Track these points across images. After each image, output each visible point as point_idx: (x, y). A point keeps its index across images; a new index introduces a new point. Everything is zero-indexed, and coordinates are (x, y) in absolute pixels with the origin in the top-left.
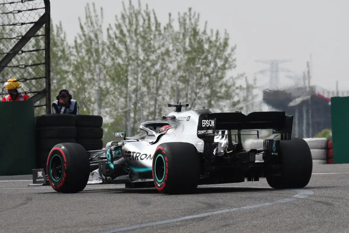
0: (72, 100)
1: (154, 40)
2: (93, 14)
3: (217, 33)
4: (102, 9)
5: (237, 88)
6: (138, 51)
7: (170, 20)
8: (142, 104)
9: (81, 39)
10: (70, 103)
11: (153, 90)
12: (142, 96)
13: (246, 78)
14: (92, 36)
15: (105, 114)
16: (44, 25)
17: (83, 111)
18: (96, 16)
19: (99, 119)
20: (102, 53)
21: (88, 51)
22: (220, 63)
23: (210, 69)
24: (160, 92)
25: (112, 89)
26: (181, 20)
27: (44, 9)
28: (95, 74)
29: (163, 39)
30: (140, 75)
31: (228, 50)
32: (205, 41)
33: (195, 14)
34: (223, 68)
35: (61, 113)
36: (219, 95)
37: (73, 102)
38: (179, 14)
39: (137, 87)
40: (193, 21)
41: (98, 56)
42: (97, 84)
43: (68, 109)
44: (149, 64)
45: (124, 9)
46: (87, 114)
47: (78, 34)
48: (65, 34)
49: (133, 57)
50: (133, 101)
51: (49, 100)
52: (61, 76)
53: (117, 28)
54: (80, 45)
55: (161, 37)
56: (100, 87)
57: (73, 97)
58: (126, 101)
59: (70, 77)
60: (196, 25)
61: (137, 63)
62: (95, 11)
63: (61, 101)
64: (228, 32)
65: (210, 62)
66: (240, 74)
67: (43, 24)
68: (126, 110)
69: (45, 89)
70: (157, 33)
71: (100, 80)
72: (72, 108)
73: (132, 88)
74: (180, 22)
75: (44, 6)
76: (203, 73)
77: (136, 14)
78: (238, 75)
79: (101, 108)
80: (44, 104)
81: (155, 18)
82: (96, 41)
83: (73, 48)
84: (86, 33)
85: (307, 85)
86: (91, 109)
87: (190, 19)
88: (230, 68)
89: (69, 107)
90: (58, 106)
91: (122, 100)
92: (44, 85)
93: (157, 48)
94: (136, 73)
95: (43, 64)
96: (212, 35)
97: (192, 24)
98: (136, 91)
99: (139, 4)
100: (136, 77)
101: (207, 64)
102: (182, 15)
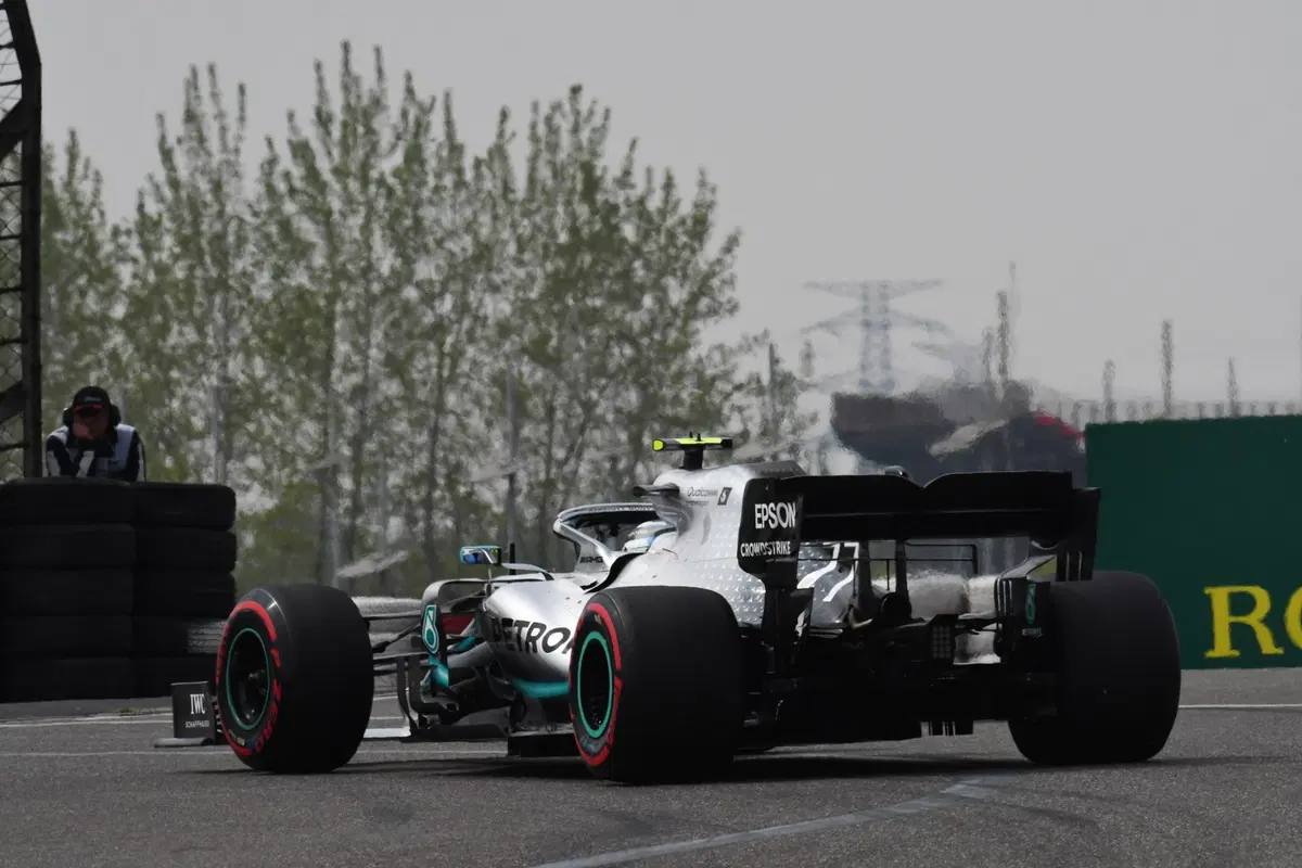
0: (121, 426)
1: (433, 204)
2: (207, 108)
3: (669, 185)
4: (242, 90)
5: (739, 387)
6: (368, 246)
7: (501, 134)
8: (382, 445)
9: (161, 200)
10: (114, 436)
12: (386, 412)
13: (772, 349)
14: (204, 186)
15: (245, 481)
16: (19, 148)
17: (160, 468)
18: (220, 115)
19: (222, 498)
20: (238, 255)
21: (188, 244)
22: (677, 294)
23: (636, 320)
24: (451, 400)
25: (270, 386)
26: (541, 131)
27: (19, 87)
28: (210, 329)
29: (469, 202)
30: (377, 335)
31: (712, 248)
32: (623, 210)
33: (591, 113)
34: (691, 311)
35: (79, 475)
36: (669, 411)
37: (127, 432)
38: (535, 107)
39: (365, 379)
40: (585, 135)
41: (222, 260)
42: (215, 365)
43: (106, 460)
44: (411, 294)
46: (176, 480)
47: (151, 178)
48: (98, 179)
49: (352, 268)
50: (349, 432)
51: (35, 424)
52: (82, 336)
53: (295, 156)
54: (157, 223)
55: (463, 195)
56: (225, 379)
57: (122, 415)
58: (326, 433)
59: (117, 339)
60: (594, 154)
61: (367, 290)
62: (215, 95)
63: (82, 430)
64: (711, 179)
65: (642, 289)
66: (751, 336)
67: (16, 143)
68: (322, 464)
69: (19, 385)
70: (448, 180)
71: (228, 351)
72: (121, 454)
73: (343, 383)
74: (534, 138)
75: (17, 74)
76: (612, 330)
77: (365, 112)
78: (745, 338)
79: (228, 458)
80: (14, 442)
81: (449, 124)
82: (215, 208)
83: (128, 233)
84: (183, 174)
85: (996, 378)
86: (191, 459)
87: (575, 129)
88: (713, 312)
89: (110, 454)
90: (67, 449)
91: (310, 427)
92: (17, 371)
94: (363, 329)
95: (15, 289)
96: (650, 191)
97: (579, 148)
98: (360, 392)
99: (380, 72)
100: (362, 341)
101: (629, 295)
102: (544, 110)
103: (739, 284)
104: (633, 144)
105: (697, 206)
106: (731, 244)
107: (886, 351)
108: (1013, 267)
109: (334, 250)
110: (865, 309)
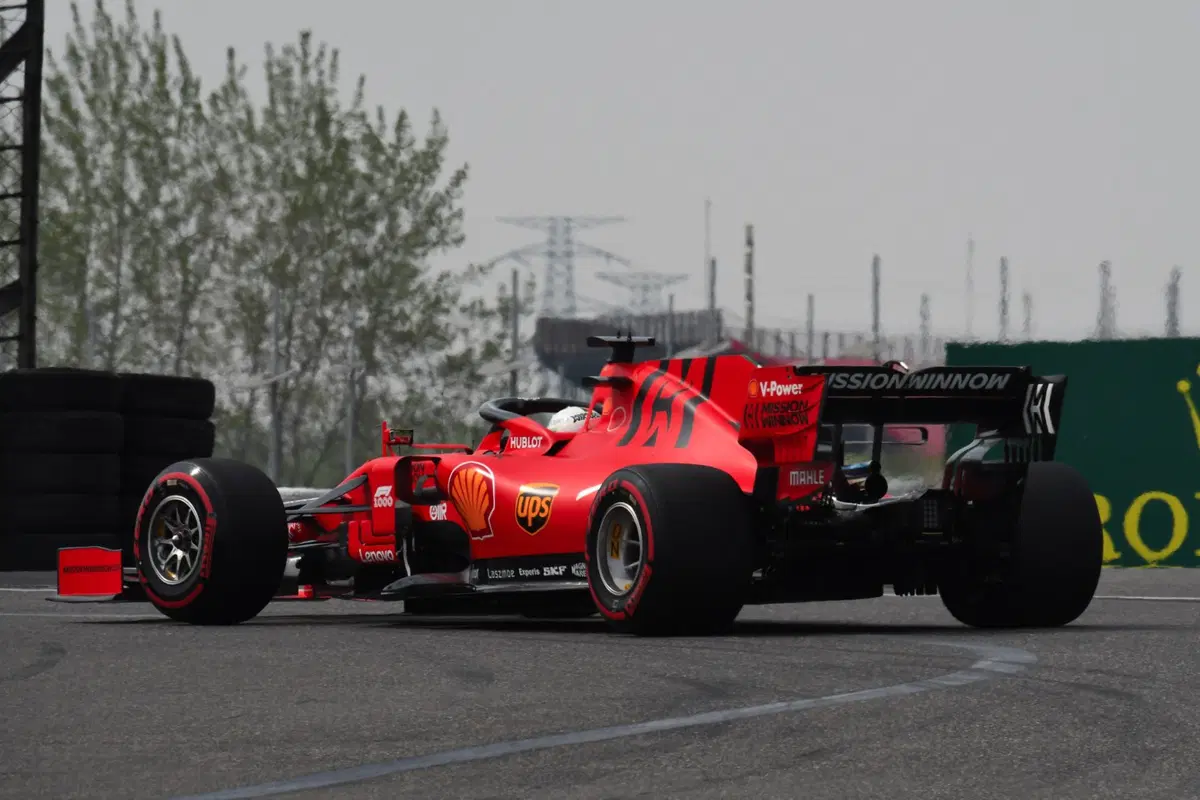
1: (178, 135)
3: (401, 125)
6: (122, 174)
7: (231, 70)
11: (170, 307)
22: (406, 223)
23: (372, 243)
24: (195, 314)
26: (276, 70)
29: (208, 134)
30: (127, 255)
31: (441, 182)
32: (355, 144)
33: (322, 54)
34: (417, 240)
38: (269, 48)
39: (117, 294)
40: (314, 76)
44: (158, 214)
45: (79, 29)
49: (106, 193)
55: (203, 128)
58: (78, 341)
60: (325, 92)
61: (120, 215)
65: (373, 217)
66: (476, 265)
70: (189, 111)
73: (97, 296)
74: (271, 77)
76: (347, 255)
77: (116, 47)
78: (471, 267)
81: (183, 64)
87: (305, 70)
88: (441, 241)
91: (64, 335)
93: (188, 161)
94: (115, 248)
96: (383, 127)
97: (310, 89)
98: (111, 304)
99: (130, 10)
100: (114, 259)
101: (365, 224)
102: (278, 53)
103: (467, 216)
104: (362, 81)
105: (430, 143)
106: (460, 177)
107: (569, 281)
108: (708, 204)
109: (86, 176)
110: (552, 242)
